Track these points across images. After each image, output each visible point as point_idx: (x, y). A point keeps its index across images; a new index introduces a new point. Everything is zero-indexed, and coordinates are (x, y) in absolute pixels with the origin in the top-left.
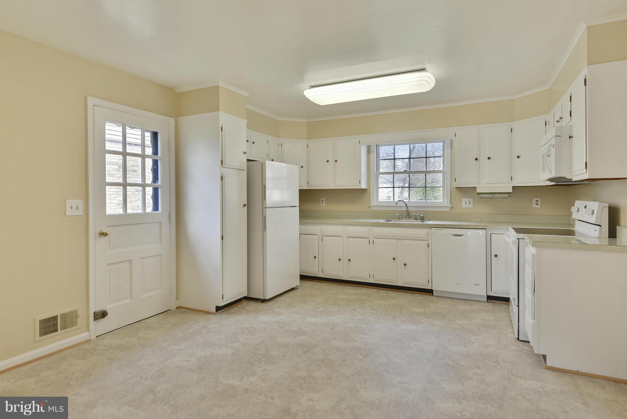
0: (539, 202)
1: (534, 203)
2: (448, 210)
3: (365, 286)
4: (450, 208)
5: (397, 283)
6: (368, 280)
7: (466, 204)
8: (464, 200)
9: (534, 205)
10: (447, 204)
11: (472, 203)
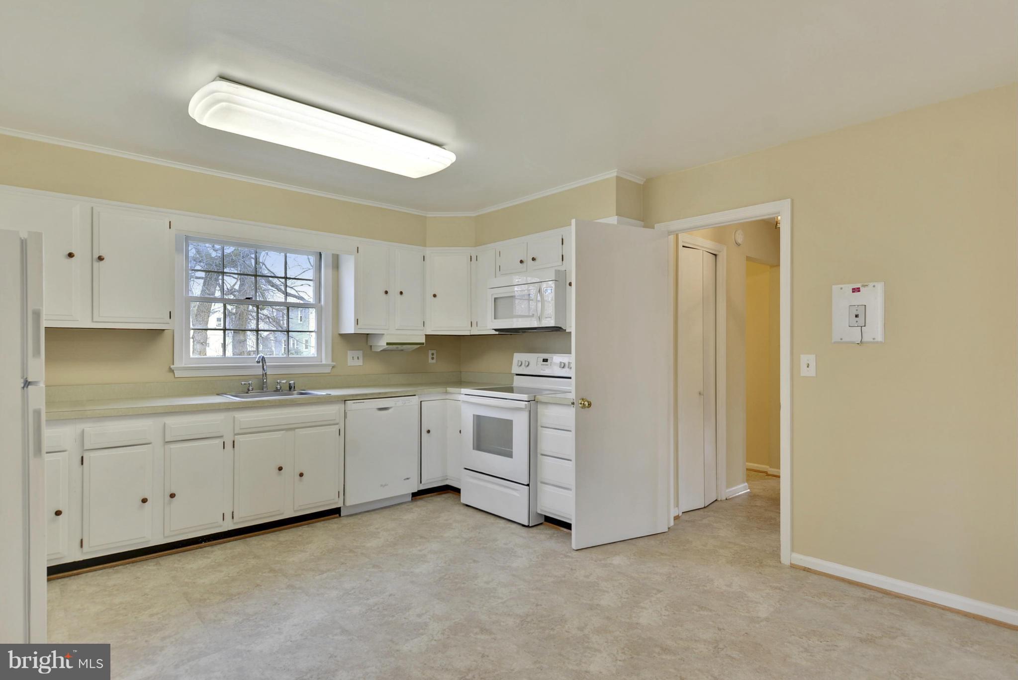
0: (435, 356)
1: (430, 356)
2: (328, 370)
3: (203, 544)
4: (331, 367)
5: (283, 514)
6: (221, 526)
7: (354, 360)
8: (350, 354)
9: (430, 361)
10: (326, 360)
11: (361, 358)
